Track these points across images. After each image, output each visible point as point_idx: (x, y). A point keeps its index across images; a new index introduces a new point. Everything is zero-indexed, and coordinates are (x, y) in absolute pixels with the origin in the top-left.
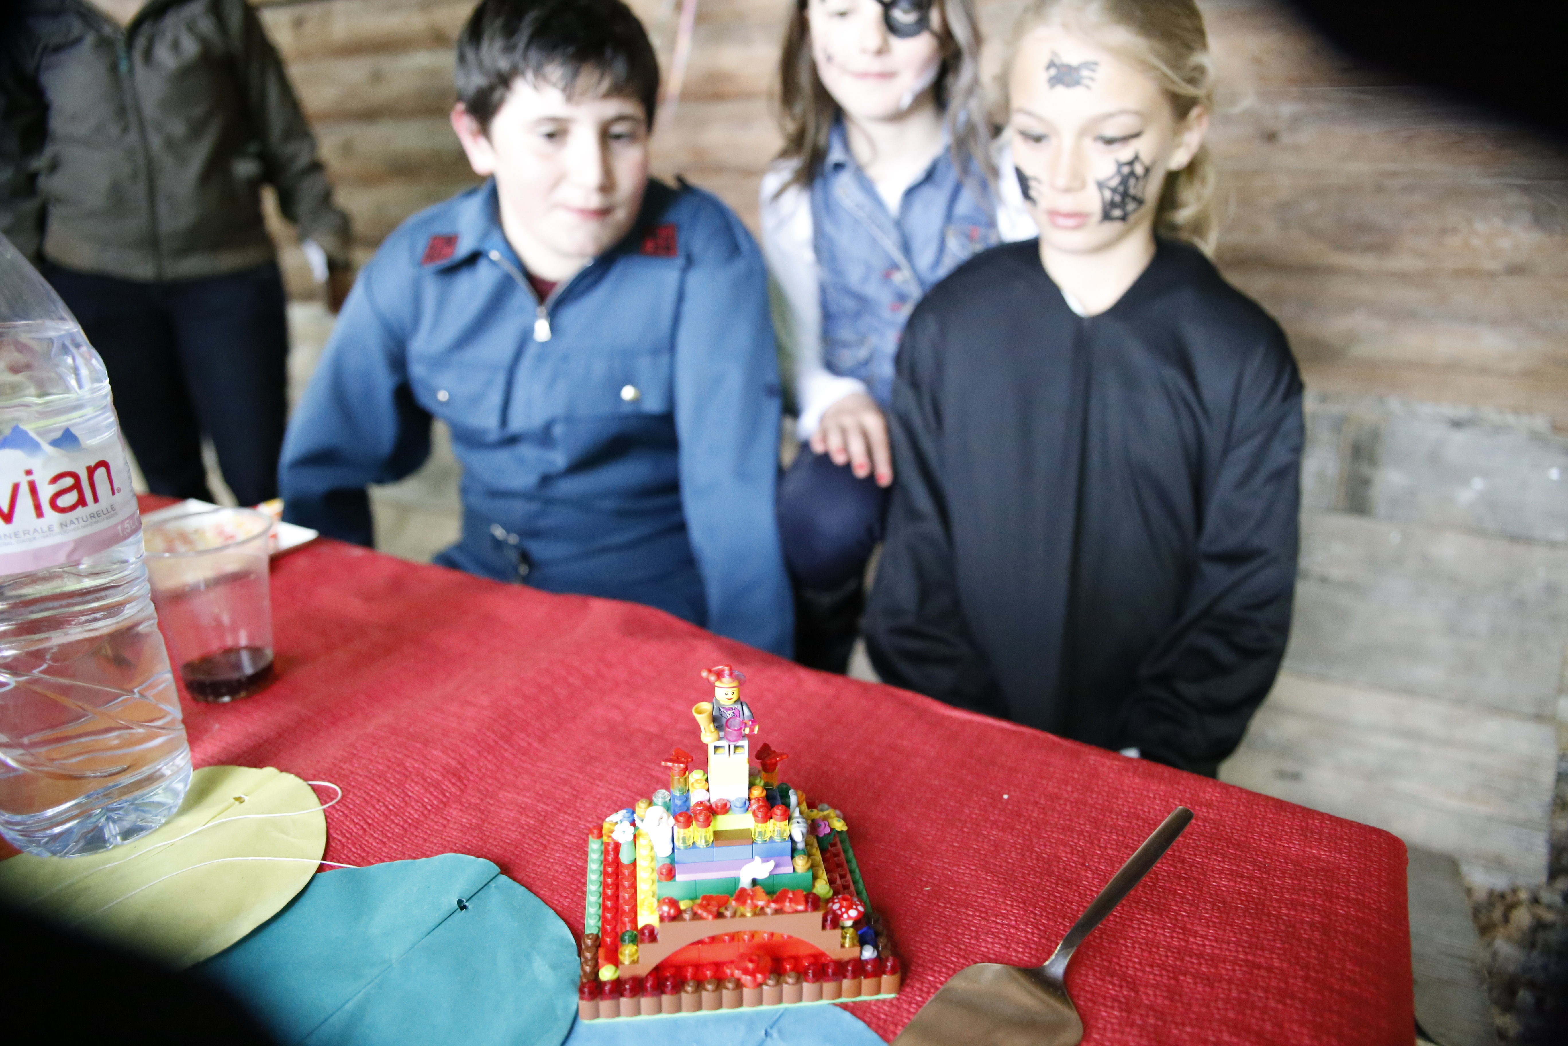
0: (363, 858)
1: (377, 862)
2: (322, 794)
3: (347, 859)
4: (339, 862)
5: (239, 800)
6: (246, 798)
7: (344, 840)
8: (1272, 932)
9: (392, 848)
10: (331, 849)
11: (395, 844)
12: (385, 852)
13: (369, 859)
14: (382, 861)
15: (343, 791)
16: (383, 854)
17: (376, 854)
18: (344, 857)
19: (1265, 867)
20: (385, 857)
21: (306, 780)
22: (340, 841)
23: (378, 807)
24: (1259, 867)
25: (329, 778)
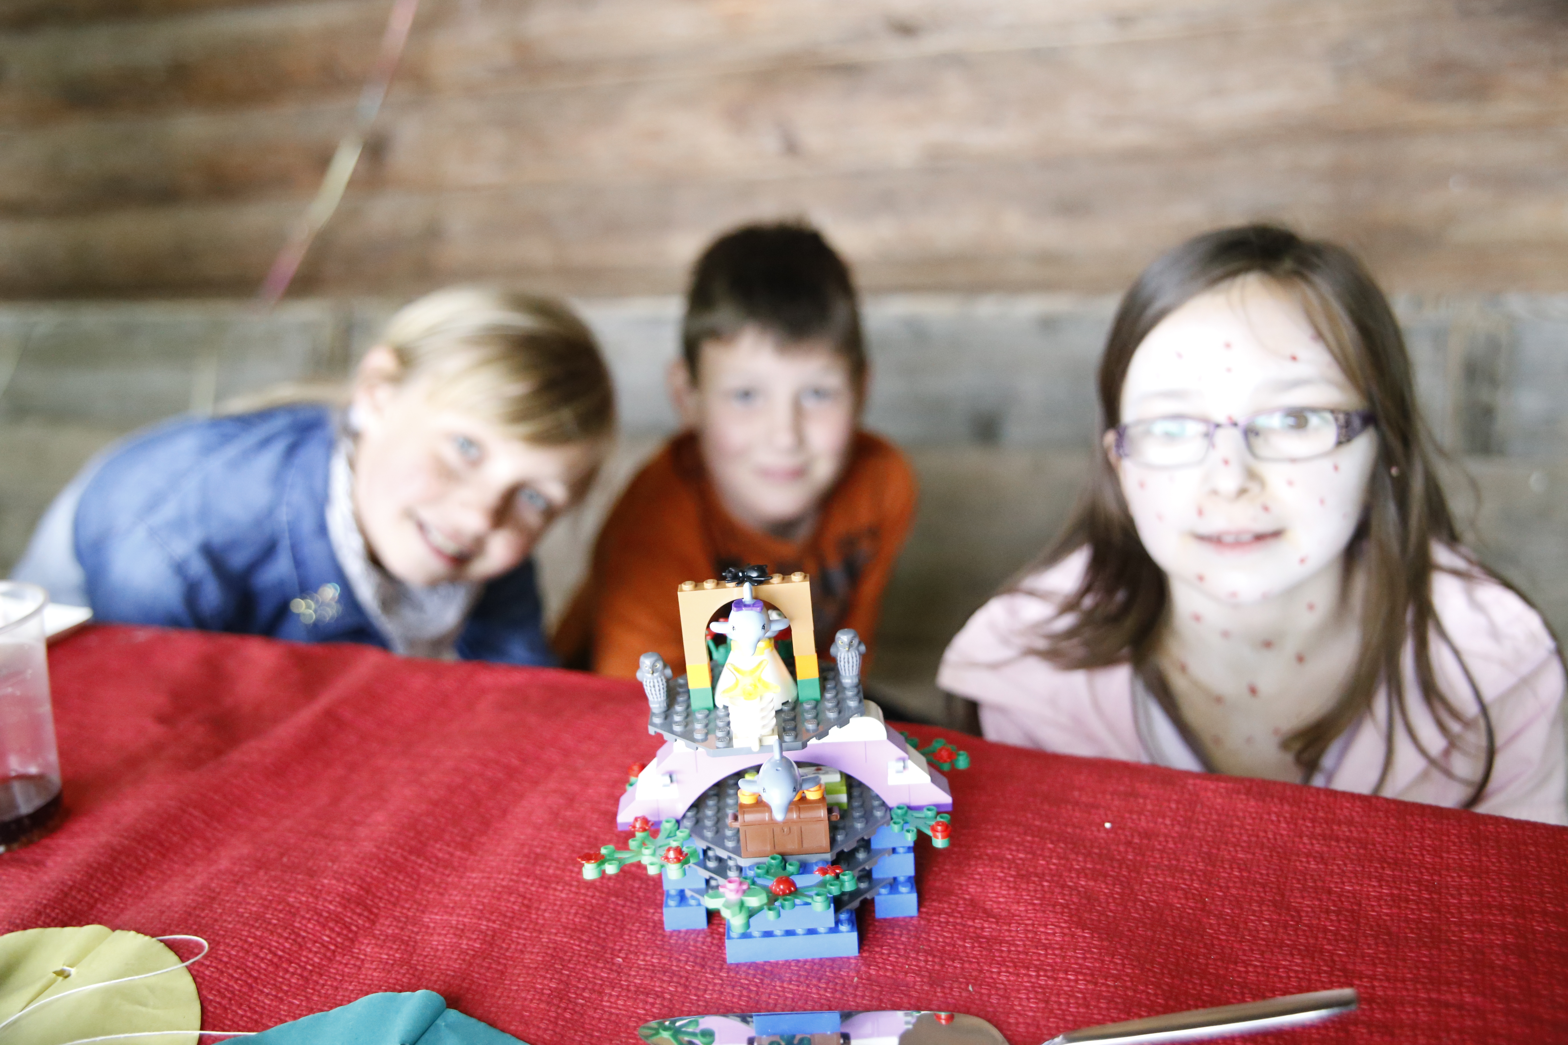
0: (256, 1021)
1: (276, 1024)
2: (181, 951)
3: (235, 1026)
4: (224, 1030)
5: (63, 974)
6: (73, 971)
7: (224, 1002)
8: (1455, 962)
9: (293, 1003)
10: (210, 1014)
11: (295, 999)
12: (284, 1011)
13: (264, 1021)
14: (283, 1021)
15: (209, 944)
16: (282, 1012)
17: (273, 1014)
18: (229, 1023)
19: (1434, 886)
20: (286, 1016)
21: (153, 936)
22: (219, 1003)
23: (262, 955)
24: (1427, 886)
25: (185, 931)
